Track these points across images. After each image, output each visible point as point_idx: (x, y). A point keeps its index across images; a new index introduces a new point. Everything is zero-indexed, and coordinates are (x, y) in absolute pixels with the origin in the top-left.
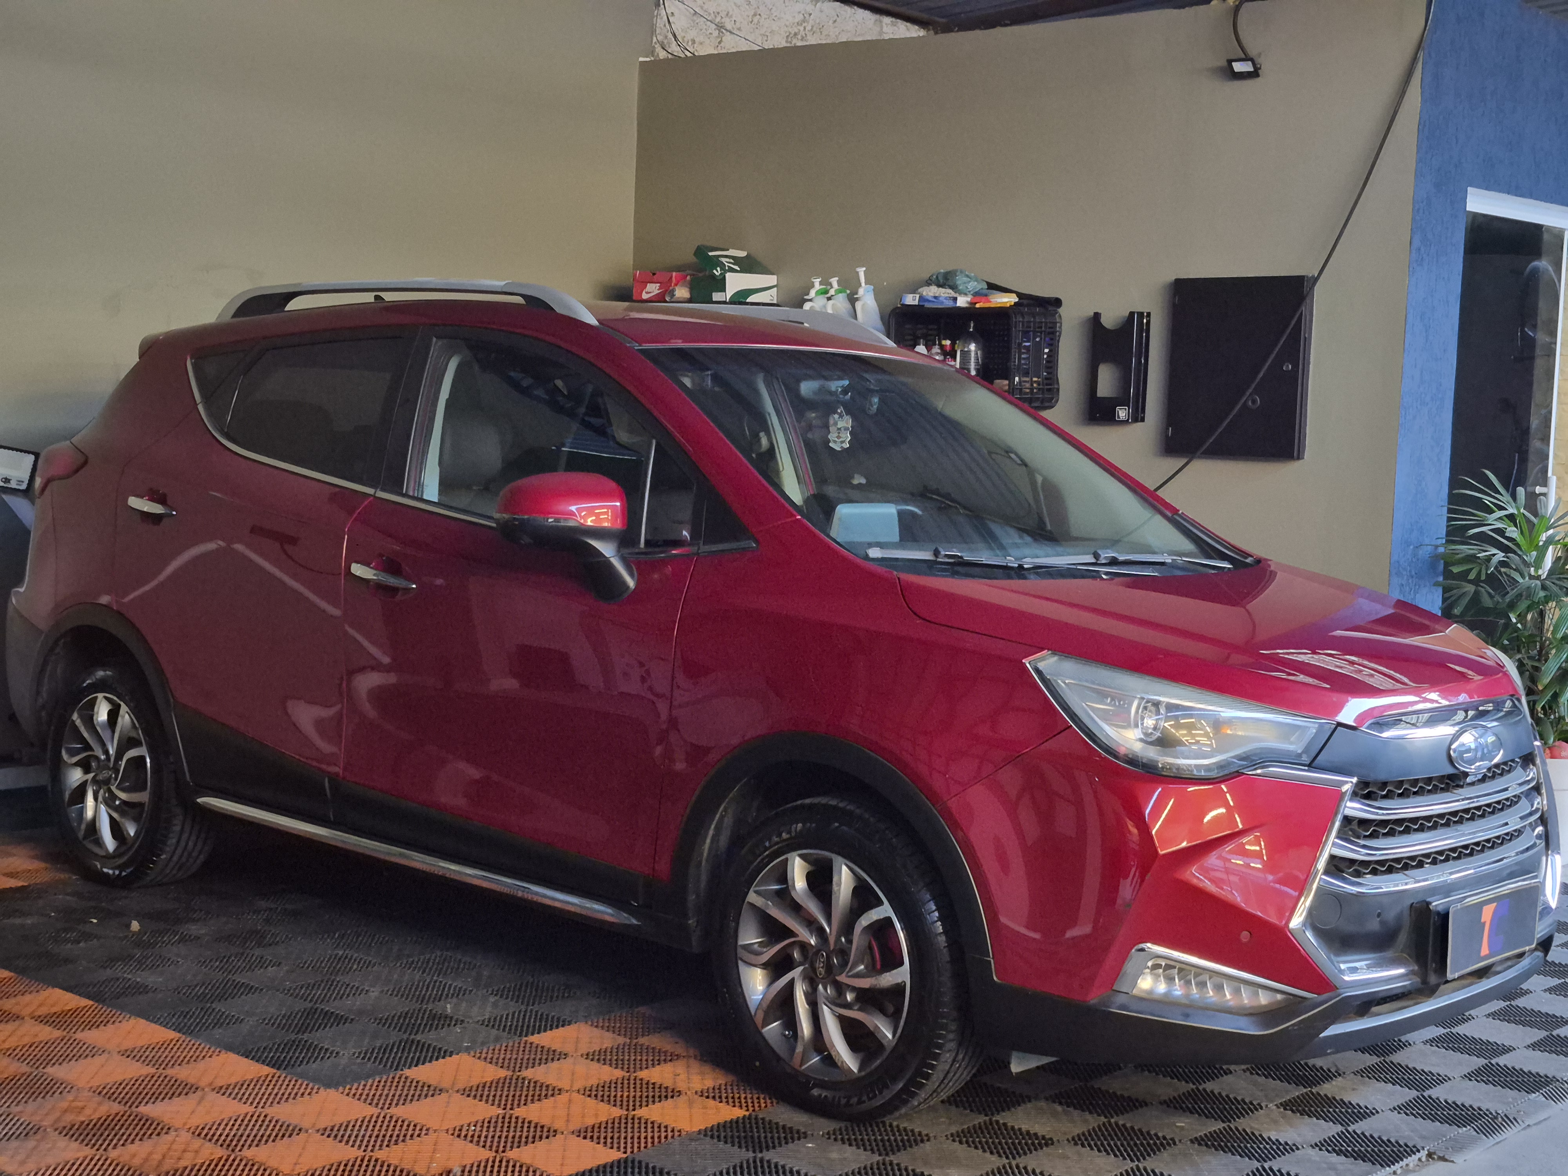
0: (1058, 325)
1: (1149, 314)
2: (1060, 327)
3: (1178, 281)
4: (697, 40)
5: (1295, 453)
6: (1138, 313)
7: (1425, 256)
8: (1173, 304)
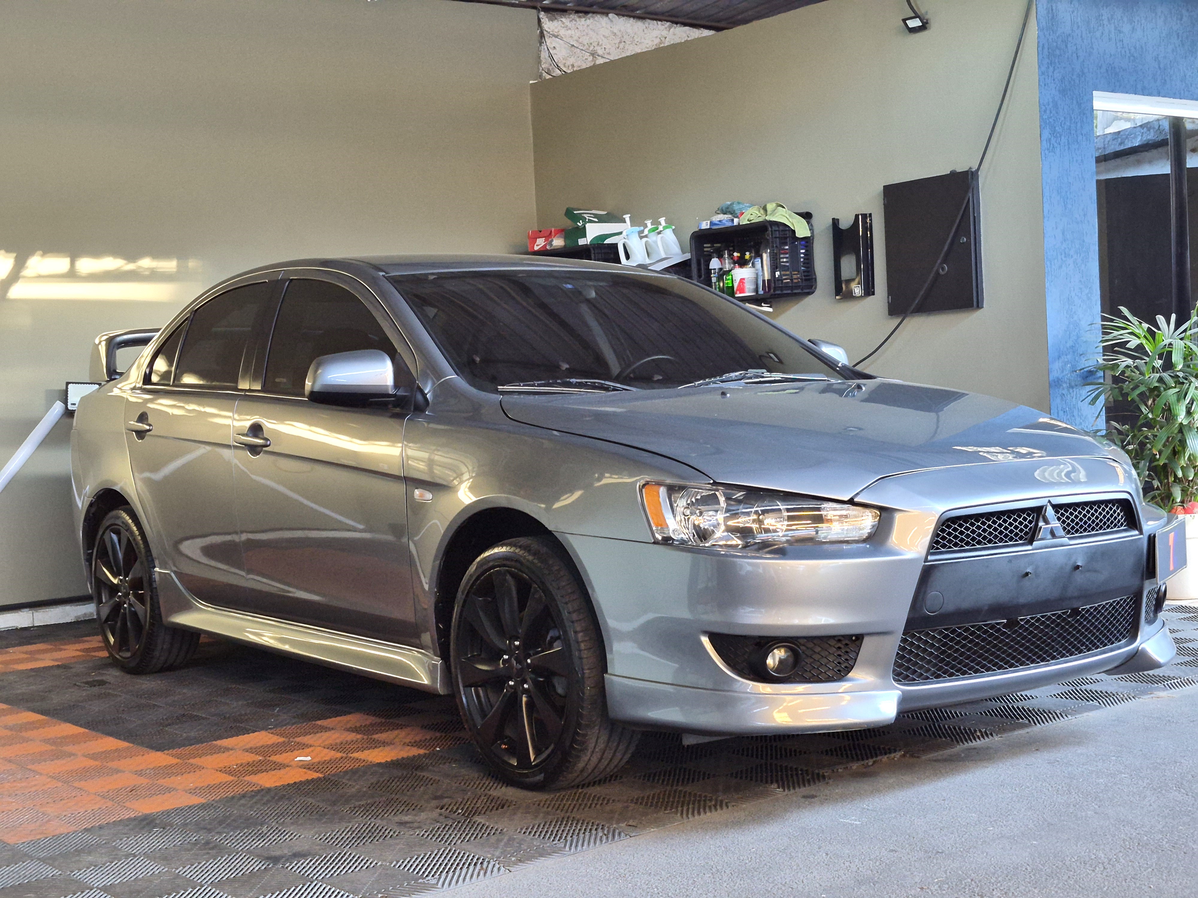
1: (870, 215)
2: (813, 233)
3: (885, 187)
5: (975, 303)
6: (861, 214)
7: (1056, 145)
8: (884, 204)
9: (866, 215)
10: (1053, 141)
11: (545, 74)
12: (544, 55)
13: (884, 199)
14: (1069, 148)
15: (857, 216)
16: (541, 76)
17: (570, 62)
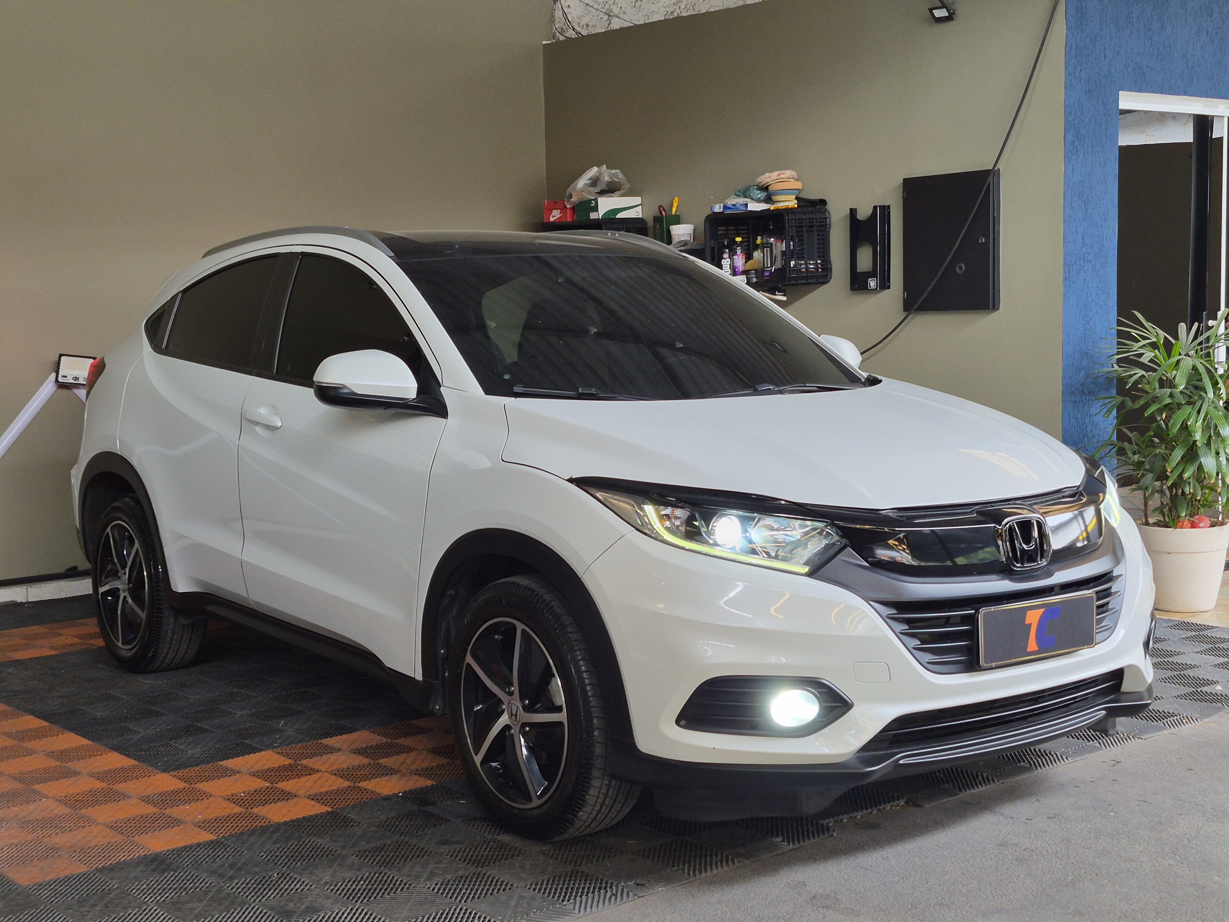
0: (828, 219)
1: (889, 207)
2: (830, 221)
3: (905, 180)
4: (590, 24)
5: (991, 305)
6: (880, 206)
7: (1079, 148)
8: (903, 198)
9: (885, 206)
10: (1077, 143)
11: (558, 34)
12: (558, 14)
13: (903, 192)
14: (1092, 151)
15: (875, 208)
16: (554, 37)
17: (583, 22)
